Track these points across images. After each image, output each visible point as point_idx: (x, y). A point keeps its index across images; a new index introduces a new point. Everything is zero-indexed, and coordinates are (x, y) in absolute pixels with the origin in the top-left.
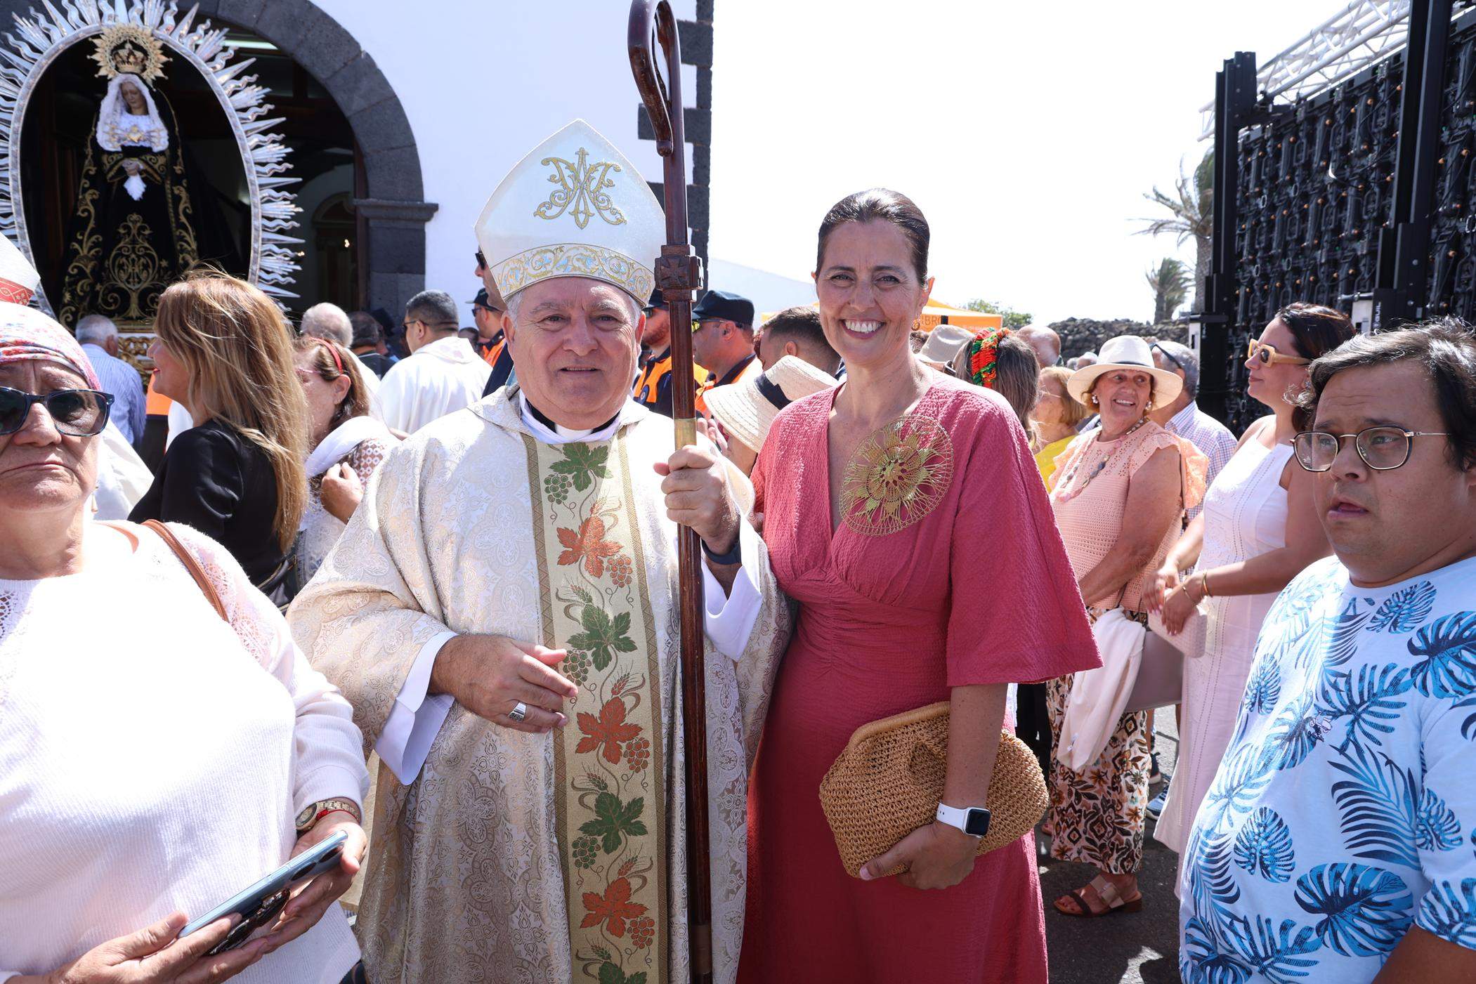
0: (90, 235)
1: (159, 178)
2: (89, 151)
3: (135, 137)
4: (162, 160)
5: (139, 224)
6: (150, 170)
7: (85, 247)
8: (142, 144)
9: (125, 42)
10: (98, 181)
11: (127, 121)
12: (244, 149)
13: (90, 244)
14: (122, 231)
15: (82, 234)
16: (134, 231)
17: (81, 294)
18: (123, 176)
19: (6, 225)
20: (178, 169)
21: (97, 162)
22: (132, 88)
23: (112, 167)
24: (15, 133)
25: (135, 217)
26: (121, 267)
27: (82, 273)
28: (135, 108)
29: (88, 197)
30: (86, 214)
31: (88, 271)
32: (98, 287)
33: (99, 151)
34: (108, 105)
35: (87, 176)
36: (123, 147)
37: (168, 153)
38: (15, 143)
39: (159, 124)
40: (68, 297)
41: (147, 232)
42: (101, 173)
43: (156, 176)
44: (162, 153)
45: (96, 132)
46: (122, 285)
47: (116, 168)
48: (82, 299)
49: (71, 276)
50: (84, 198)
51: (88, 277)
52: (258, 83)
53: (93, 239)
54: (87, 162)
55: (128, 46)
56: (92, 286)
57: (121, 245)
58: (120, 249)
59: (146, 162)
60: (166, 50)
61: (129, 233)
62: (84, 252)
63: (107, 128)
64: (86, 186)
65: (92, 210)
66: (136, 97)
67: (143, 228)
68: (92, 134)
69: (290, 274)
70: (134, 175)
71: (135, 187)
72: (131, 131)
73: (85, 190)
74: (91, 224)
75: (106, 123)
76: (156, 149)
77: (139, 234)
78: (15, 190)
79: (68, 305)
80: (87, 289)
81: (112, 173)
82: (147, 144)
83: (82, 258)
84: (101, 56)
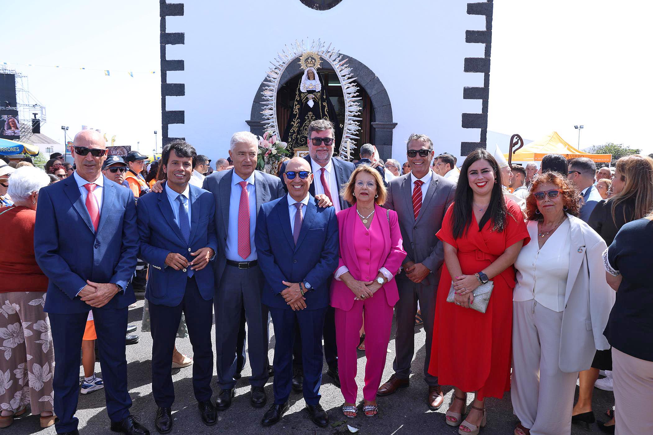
0: (297, 120)
1: (318, 100)
2: (297, 93)
3: (311, 88)
4: (319, 94)
5: (311, 115)
6: (315, 97)
7: (295, 123)
8: (313, 89)
9: (309, 57)
10: (300, 102)
11: (309, 82)
12: (344, 89)
13: (297, 122)
14: (306, 118)
15: (295, 119)
16: (310, 118)
17: (294, 139)
18: (307, 99)
19: (271, 118)
20: (325, 97)
21: (300, 96)
22: (312, 72)
23: (304, 97)
24: (276, 89)
25: (310, 113)
26: (306, 129)
27: (294, 132)
28: (312, 78)
29: (297, 108)
30: (296, 113)
31: (296, 131)
32: (298, 137)
33: (300, 92)
34: (304, 77)
35: (297, 101)
36: (307, 90)
37: (321, 92)
38: (275, 92)
39: (319, 82)
40: (290, 140)
41: (314, 118)
42: (301, 100)
43: (317, 99)
44: (319, 92)
45: (300, 86)
46: (306, 136)
47: (305, 98)
48: (294, 140)
49: (291, 133)
50: (296, 108)
51: (296, 133)
52: (348, 67)
53: (298, 121)
54: (297, 96)
55: (310, 58)
56: (297, 136)
57: (306, 122)
58: (306, 124)
59: (314, 95)
60: (322, 59)
61: (308, 118)
62: (295, 125)
63: (303, 85)
64: (296, 104)
65: (298, 112)
66: (312, 74)
67: (313, 116)
68: (299, 87)
69: (357, 131)
70: (311, 99)
71: (311, 104)
72: (310, 86)
73: (296, 105)
74: (297, 116)
75: (303, 84)
76: (317, 91)
77: (311, 118)
78: (274, 107)
79: (290, 142)
80: (295, 137)
81: (304, 99)
82: (314, 89)
83: (294, 127)
84: (302, 62)
